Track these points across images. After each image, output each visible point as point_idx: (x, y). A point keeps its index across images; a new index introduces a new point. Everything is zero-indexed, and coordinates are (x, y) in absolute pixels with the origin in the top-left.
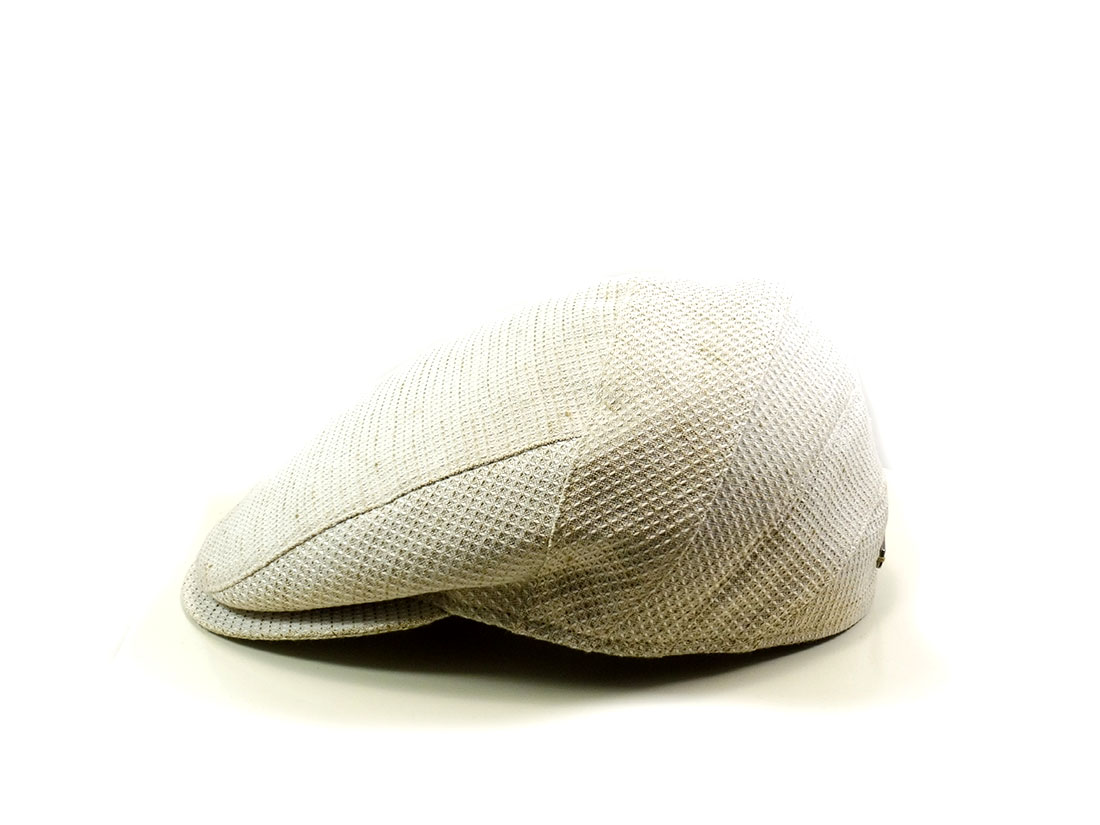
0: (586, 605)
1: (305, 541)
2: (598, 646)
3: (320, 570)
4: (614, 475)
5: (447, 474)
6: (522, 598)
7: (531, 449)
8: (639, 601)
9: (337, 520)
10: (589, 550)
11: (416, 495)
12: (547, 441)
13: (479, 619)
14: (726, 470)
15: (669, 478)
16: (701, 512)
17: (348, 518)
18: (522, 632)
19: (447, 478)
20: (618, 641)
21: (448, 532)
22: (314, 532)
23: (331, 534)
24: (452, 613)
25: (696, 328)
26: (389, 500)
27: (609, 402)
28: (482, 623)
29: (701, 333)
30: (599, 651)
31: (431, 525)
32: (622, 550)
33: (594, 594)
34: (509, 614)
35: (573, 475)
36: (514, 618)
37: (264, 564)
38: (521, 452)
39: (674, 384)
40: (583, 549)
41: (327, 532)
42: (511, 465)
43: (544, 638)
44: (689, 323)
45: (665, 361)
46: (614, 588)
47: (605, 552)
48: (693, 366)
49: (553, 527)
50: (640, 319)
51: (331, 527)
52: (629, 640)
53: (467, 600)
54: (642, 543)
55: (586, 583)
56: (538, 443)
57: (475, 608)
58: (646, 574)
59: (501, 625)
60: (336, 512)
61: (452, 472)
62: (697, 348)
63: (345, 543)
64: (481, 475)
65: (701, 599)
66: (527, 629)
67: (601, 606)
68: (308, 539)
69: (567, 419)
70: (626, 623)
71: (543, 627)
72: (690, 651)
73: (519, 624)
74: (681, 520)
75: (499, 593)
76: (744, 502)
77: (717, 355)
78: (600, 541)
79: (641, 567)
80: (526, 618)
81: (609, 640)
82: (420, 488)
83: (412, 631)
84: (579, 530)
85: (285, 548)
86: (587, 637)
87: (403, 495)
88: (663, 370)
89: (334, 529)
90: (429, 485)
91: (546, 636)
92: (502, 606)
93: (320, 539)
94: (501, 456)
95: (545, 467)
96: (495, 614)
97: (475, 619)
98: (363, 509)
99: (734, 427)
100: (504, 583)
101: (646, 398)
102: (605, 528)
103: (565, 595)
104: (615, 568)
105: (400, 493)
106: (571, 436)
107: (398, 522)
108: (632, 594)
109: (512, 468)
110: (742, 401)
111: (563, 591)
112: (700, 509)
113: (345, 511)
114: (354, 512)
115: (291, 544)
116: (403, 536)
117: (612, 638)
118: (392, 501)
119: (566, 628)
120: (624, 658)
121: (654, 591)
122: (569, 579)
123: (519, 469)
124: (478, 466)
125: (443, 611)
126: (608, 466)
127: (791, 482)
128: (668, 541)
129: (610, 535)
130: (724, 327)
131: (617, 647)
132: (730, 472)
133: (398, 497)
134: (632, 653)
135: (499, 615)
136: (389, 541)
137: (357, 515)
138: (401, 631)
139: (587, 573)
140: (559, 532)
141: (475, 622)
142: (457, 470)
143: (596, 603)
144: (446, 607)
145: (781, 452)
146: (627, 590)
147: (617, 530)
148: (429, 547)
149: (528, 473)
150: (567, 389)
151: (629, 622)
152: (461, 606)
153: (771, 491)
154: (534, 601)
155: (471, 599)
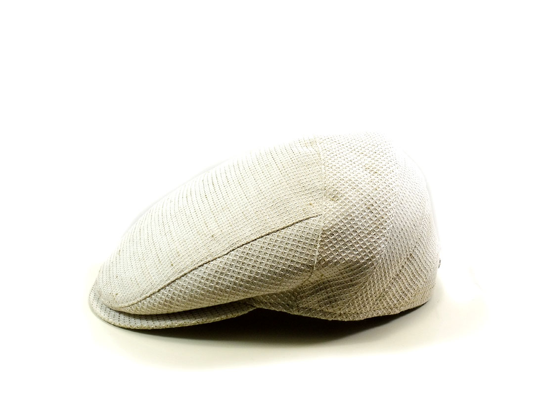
0: (329, 297)
1: (181, 277)
2: (335, 318)
3: (192, 290)
4: (342, 232)
5: (256, 238)
6: (294, 296)
7: (297, 223)
8: (356, 293)
9: (198, 265)
10: (332, 270)
11: (241, 249)
12: (305, 218)
13: (273, 309)
14: (392, 226)
15: (367, 232)
16: (384, 247)
17: (204, 264)
18: (296, 313)
19: (256, 240)
20: (344, 313)
21: (261, 267)
22: (185, 272)
23: (196, 272)
24: (258, 307)
25: (359, 158)
26: (226, 253)
27: (331, 197)
28: (274, 311)
29: (362, 160)
30: (336, 319)
31: (251, 263)
32: (348, 269)
33: (333, 291)
34: (288, 305)
35: (323, 234)
36: (292, 307)
37: (157, 290)
38: (293, 225)
39: (360, 186)
40: (330, 270)
41: (193, 272)
42: (289, 231)
43: (308, 315)
44: (355, 156)
45: (352, 175)
46: (343, 288)
47: (340, 270)
48: (366, 176)
49: (316, 260)
50: (332, 155)
51: (196, 269)
52: (350, 313)
53: (266, 300)
54: (358, 264)
55: (328, 286)
56: (300, 219)
57: (271, 303)
58: (360, 280)
59: (285, 311)
60: (197, 261)
61: (258, 237)
62: (364, 168)
63: (205, 276)
64: (274, 237)
65: (382, 290)
66: (299, 311)
67: (337, 297)
68: (183, 276)
69: (311, 206)
70: (349, 304)
71: (306, 310)
72: (375, 315)
73: (294, 309)
74: (376, 252)
75: (282, 295)
76: (399, 241)
77: (375, 170)
78: (338, 265)
79: (358, 276)
80: (298, 306)
81: (340, 314)
82: (242, 246)
83: (238, 317)
84: (329, 261)
85: (169, 282)
86: (330, 313)
87: (233, 250)
88: (353, 180)
89: (197, 270)
90: (246, 244)
91: (309, 314)
92: (284, 301)
93: (189, 275)
94: (282, 227)
95: (307, 231)
96: (281, 305)
97: (271, 309)
98: (212, 259)
99: (392, 205)
100: (284, 290)
101: (350, 194)
102: (341, 259)
103: (318, 293)
104: (344, 278)
105: (231, 249)
106: (317, 215)
107: (233, 264)
108: (353, 290)
109: (290, 232)
110: (393, 192)
111: (317, 292)
112: (383, 246)
113: (201, 261)
114: (207, 260)
115: (172, 279)
116: (236, 270)
117: (342, 312)
118: (227, 254)
119: (319, 309)
120: (347, 321)
121: (363, 288)
122: (319, 285)
123: (293, 233)
124: (271, 233)
125: (253, 306)
126: (339, 228)
127: (416, 229)
128: (370, 263)
129: (343, 262)
130: (372, 157)
131: (344, 317)
132: (393, 227)
133: (231, 251)
134: (351, 319)
135: (283, 305)
136: (229, 273)
137: (209, 261)
138: (233, 318)
139: (329, 282)
140: (319, 263)
141: (270, 310)
142: (260, 236)
143: (334, 296)
144: (255, 304)
145: (411, 215)
146: (350, 288)
147: (346, 259)
148: (252, 275)
149: (298, 234)
150: (307, 192)
151: (351, 304)
152: (262, 303)
153: (409, 234)
154: (302, 298)
155: (268, 299)
